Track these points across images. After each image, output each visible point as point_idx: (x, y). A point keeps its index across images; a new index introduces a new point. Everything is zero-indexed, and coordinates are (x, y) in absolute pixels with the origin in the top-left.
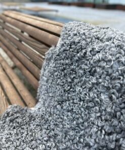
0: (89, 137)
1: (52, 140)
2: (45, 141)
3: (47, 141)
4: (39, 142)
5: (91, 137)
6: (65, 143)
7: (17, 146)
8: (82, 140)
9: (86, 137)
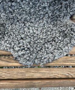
0: (43, 4)
1: (26, 22)
2: (24, 26)
3: (25, 25)
4: (22, 29)
5: (44, 3)
6: (33, 17)
7: (17, 40)
8: (40, 8)
9: (42, 5)
